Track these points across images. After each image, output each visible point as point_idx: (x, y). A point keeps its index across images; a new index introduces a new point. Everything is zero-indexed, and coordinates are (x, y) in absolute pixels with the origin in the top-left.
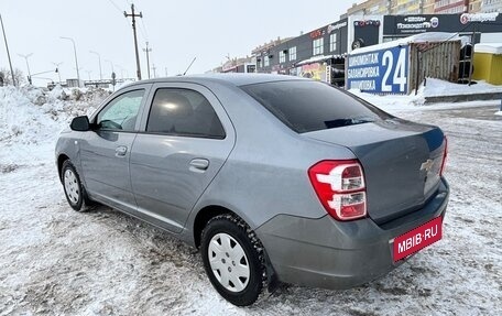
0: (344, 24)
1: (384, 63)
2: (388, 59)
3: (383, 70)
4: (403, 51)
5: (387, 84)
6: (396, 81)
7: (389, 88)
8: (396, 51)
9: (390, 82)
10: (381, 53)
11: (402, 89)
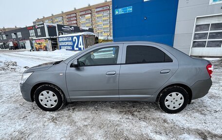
0: (43, 26)
1: (74, 41)
2: (75, 39)
3: (74, 43)
4: (81, 37)
5: (76, 47)
6: (79, 46)
7: (77, 49)
8: (78, 37)
9: (77, 47)
10: (72, 37)
11: (82, 49)
